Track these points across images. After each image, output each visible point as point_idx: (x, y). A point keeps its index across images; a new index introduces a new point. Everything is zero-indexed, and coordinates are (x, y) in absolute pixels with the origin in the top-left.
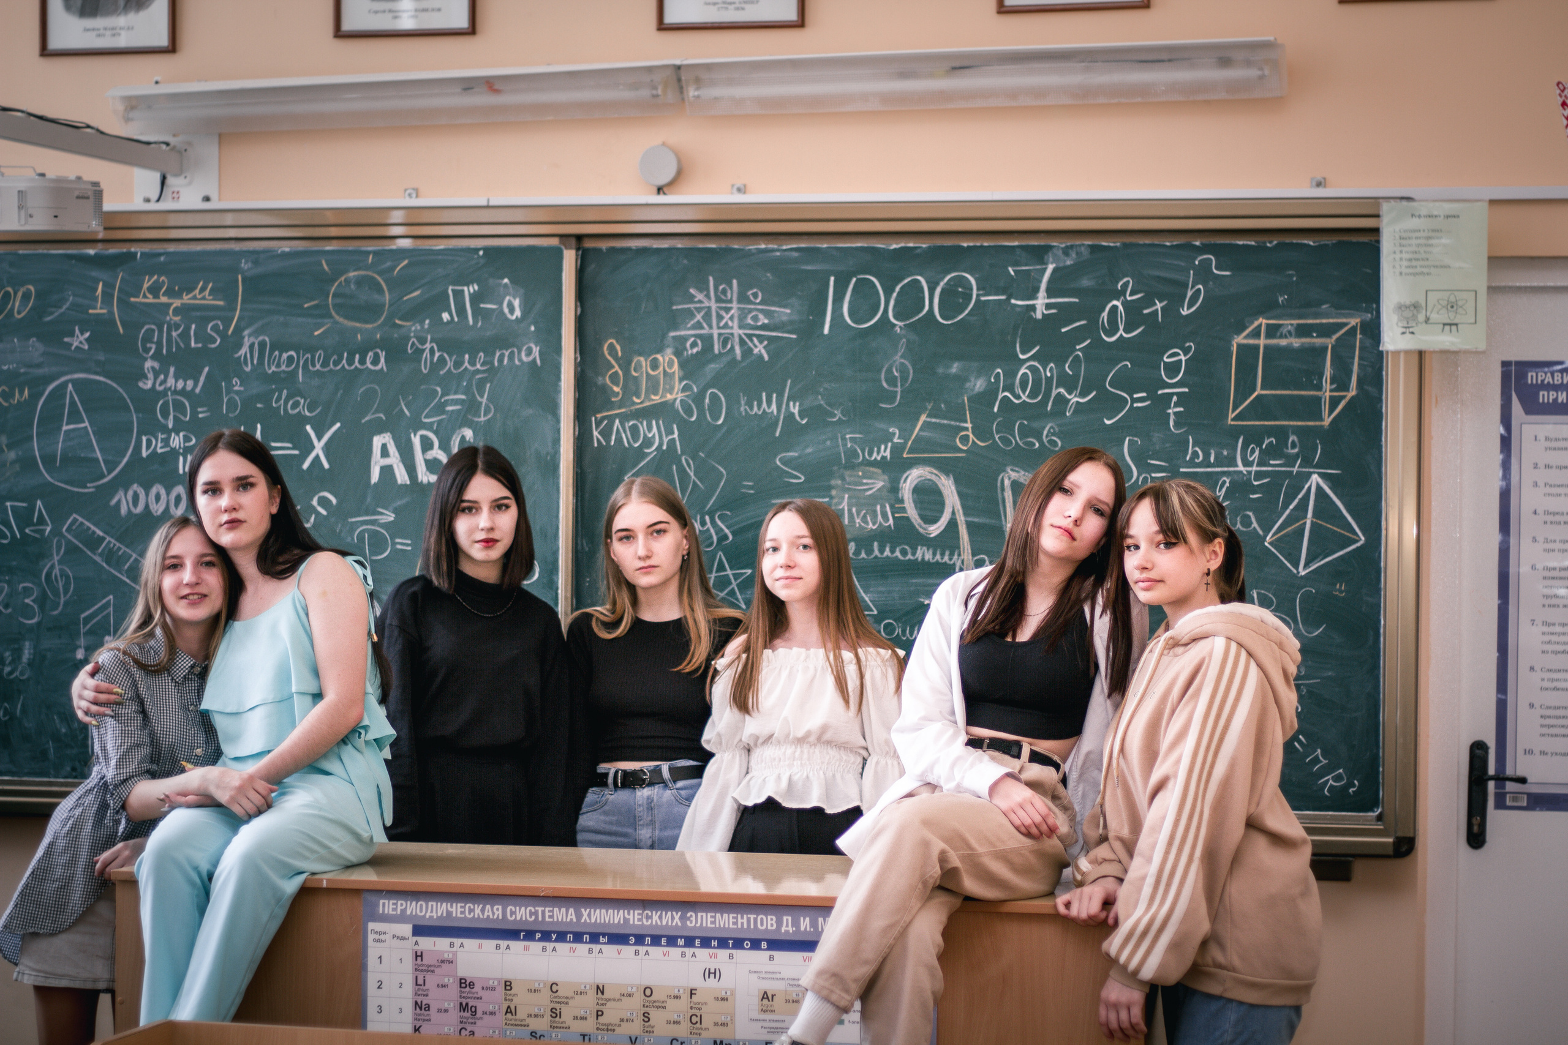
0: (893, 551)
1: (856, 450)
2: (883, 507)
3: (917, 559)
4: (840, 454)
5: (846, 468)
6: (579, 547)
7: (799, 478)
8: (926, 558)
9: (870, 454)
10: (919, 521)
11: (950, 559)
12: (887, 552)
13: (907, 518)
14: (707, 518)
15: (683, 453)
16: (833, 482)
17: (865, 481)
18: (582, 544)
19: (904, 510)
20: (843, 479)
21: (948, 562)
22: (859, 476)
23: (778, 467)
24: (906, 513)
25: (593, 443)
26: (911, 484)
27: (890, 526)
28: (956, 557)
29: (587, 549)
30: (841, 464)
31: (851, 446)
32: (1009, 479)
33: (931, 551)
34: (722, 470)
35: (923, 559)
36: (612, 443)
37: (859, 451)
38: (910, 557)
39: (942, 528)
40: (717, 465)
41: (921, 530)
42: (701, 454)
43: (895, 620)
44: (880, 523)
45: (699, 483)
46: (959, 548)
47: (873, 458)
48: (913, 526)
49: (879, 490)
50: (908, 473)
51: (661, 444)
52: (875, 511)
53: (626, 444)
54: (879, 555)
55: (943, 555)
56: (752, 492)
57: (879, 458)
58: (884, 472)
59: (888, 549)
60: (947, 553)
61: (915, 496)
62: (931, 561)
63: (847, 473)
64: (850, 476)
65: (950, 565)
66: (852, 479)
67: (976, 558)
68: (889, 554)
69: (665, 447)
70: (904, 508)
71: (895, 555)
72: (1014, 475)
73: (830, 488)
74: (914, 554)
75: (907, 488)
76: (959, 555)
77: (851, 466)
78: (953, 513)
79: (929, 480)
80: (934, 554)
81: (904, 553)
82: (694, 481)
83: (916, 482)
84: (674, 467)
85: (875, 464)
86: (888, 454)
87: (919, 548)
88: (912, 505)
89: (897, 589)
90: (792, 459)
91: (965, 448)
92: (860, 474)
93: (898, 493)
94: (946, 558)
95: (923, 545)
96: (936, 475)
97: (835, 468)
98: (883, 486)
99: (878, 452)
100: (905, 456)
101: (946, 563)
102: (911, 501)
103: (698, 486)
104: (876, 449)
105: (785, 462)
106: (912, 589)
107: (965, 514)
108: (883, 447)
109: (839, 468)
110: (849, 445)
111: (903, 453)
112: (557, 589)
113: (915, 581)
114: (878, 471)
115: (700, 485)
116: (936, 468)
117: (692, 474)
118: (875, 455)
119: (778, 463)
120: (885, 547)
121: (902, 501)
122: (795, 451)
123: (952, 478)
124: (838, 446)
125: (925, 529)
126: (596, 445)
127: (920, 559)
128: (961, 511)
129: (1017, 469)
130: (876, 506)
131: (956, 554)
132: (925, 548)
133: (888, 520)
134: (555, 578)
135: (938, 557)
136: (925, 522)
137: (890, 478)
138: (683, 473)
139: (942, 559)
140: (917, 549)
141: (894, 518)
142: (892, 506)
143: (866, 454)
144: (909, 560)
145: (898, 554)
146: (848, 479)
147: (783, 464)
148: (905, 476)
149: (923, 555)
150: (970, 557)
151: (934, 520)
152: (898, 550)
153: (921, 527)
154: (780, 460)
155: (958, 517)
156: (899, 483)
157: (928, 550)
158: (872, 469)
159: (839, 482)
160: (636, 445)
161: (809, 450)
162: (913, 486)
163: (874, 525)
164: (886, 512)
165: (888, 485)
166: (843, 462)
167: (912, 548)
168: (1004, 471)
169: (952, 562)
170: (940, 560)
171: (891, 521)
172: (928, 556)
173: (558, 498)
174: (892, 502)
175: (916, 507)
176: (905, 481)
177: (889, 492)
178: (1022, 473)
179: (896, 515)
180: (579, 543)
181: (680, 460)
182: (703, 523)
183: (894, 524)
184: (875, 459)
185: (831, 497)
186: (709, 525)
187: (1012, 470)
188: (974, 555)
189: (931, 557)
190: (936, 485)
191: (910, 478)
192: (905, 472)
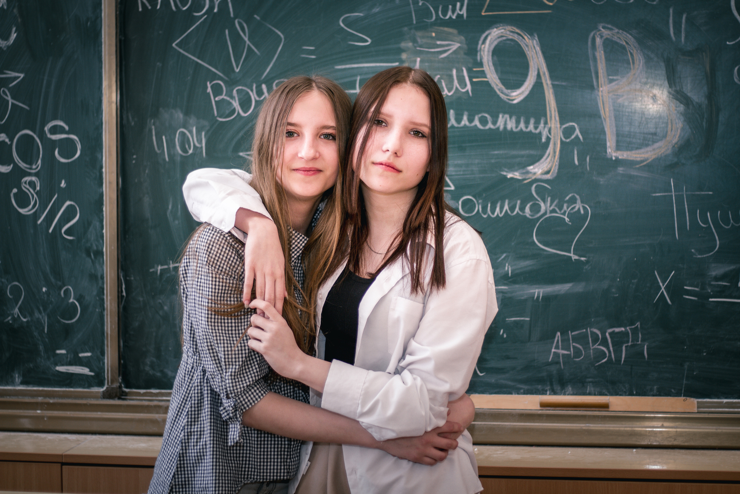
0: (471, 120)
1: (429, 8)
2: (460, 71)
3: (498, 128)
4: (411, 12)
5: (418, 28)
6: (125, 121)
7: (367, 41)
8: (509, 127)
9: (445, 13)
10: (501, 86)
11: (536, 128)
12: (465, 121)
13: (487, 84)
14: (264, 87)
15: (236, 17)
16: (403, 45)
17: (439, 43)
18: (128, 117)
19: (483, 74)
20: (414, 41)
21: (533, 131)
22: (432, 37)
23: (342, 28)
24: (486, 77)
25: (138, 8)
26: (490, 45)
27: (467, 91)
28: (542, 125)
29: (133, 124)
30: (412, 24)
31: (423, 4)
32: (602, 37)
33: (514, 120)
34: (279, 33)
35: (505, 128)
36: (158, 7)
37: (432, 9)
38: (490, 126)
39: (527, 93)
40: (273, 29)
41: (502, 96)
42: (256, 16)
43: (474, 196)
44: (457, 88)
45: (253, 48)
46: (545, 115)
47: (447, 17)
48: (495, 92)
49: (455, 52)
50: (487, 33)
51: (212, 7)
52: (451, 76)
53: (174, 8)
54: (456, 125)
55: (527, 123)
56: (313, 57)
57: (454, 17)
58: (460, 33)
59: (465, 118)
60: (532, 121)
61: (495, 58)
62: (514, 130)
63: (419, 34)
64: (423, 37)
65: (535, 134)
66: (424, 41)
67: (564, 126)
68: (467, 123)
69: (216, 10)
70: (483, 72)
71: (473, 124)
72: (606, 33)
73: (401, 51)
74: (495, 123)
75: (486, 49)
76: (546, 123)
77: (423, 27)
78: (539, 76)
79: (512, 40)
80: (518, 122)
81: (483, 121)
82: (248, 45)
83: (496, 43)
84: (227, 32)
85: (450, 23)
86: (464, 12)
87: (501, 116)
88: (492, 68)
89: (477, 161)
90: (358, 20)
91: (551, 4)
92: (434, 34)
93: (476, 55)
94: (531, 127)
95: (505, 113)
96: (519, 34)
97: (406, 29)
98: (459, 47)
99: (454, 11)
100: (483, 14)
101: (530, 132)
102: (491, 64)
103: (253, 51)
104: (450, 7)
105: (349, 23)
106: (493, 161)
107: (552, 77)
108: (458, 4)
109: (410, 29)
110: (420, 4)
111: (481, 10)
112: (101, 167)
113: (496, 152)
114: (454, 31)
115: (256, 50)
116: (518, 27)
117: (246, 39)
118: (450, 13)
119: (342, 25)
120: (462, 115)
121: (481, 64)
122: (360, 12)
123: (536, 38)
124: (409, 5)
125: (507, 95)
126: (140, 9)
127: (502, 128)
128: (547, 74)
129: (610, 26)
130: (451, 70)
131: (542, 122)
132: (507, 116)
133: (466, 85)
134: (99, 156)
135: (522, 125)
136: (507, 88)
137: (466, 40)
138: (237, 40)
139: (527, 127)
140: (497, 117)
141: (472, 83)
142: (469, 70)
143: (440, 13)
144: (490, 129)
145: (477, 122)
146: (419, 40)
147: (346, 25)
148: (484, 35)
149: (505, 124)
150: (559, 126)
151: (517, 85)
152: (477, 118)
153: (502, 93)
154: (343, 21)
155: (544, 81)
156: (477, 44)
157: (511, 118)
158: (446, 29)
159: (410, 44)
160: (185, 9)
161: (376, 10)
162: (493, 47)
163: (449, 91)
164: (463, 77)
165: (465, 46)
166: (415, 22)
167: (492, 116)
168: (596, 28)
169: (537, 131)
170: (524, 129)
171: (469, 87)
172: (511, 125)
173: (101, 68)
174: (470, 65)
175: (496, 71)
176: (484, 42)
177: (465, 54)
178: (616, 30)
179: (474, 80)
180: (124, 117)
181: (234, 24)
182: (260, 93)
183: (473, 90)
184: (450, 17)
185: (401, 61)
186: (266, 94)
187: (604, 27)
188: (562, 123)
189: (514, 126)
190: (519, 45)
191: (489, 38)
192: (483, 32)
